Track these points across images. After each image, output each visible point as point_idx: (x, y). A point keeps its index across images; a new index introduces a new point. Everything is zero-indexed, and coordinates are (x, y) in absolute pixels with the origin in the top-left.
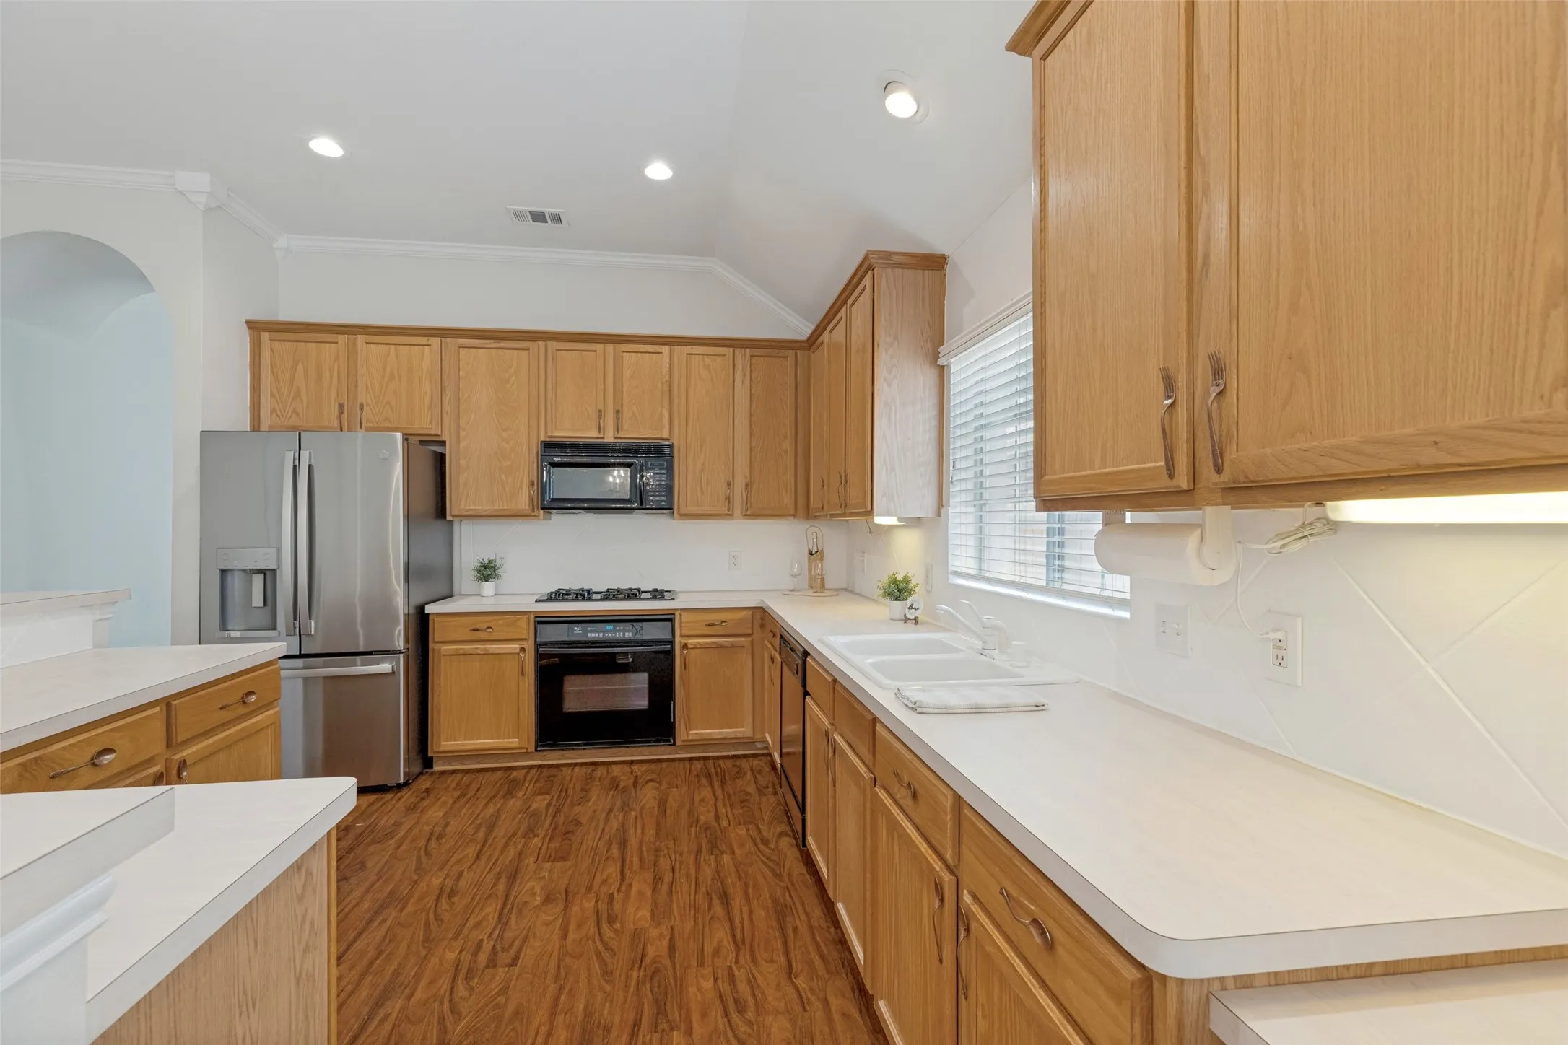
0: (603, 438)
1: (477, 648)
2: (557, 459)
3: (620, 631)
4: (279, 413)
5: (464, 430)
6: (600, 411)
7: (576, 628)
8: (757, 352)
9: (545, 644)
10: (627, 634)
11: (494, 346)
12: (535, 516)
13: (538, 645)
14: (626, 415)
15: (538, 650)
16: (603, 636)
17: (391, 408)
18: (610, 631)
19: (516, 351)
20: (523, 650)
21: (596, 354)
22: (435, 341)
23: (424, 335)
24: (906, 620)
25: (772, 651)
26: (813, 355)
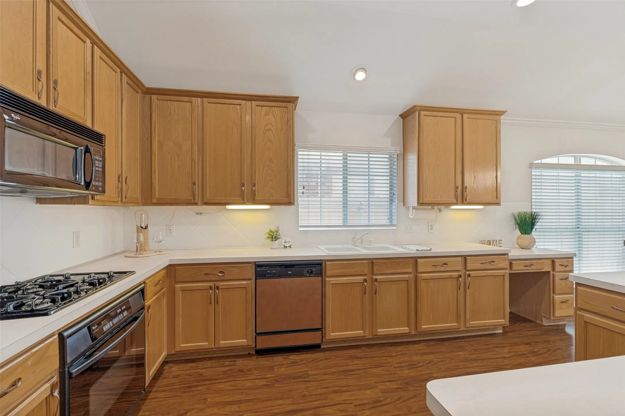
3: (120, 313)
6: (39, 72)
8: (130, 82)
10: (124, 314)
16: (113, 323)
24: (285, 247)
25: (212, 284)
26: (158, 100)
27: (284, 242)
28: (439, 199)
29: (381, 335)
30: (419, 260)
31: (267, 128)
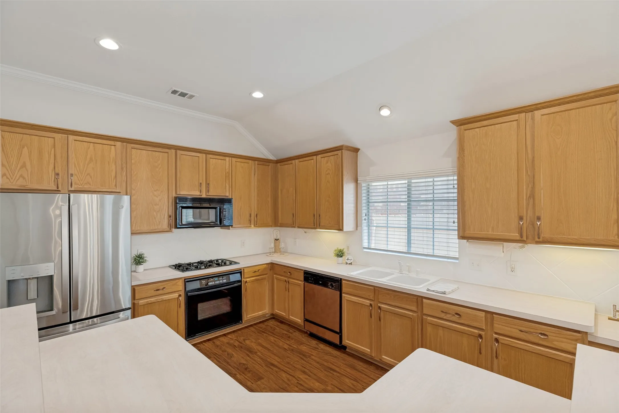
0: (201, 195)
1: (158, 299)
2: (184, 205)
3: (221, 280)
4: (9, 177)
5: (134, 190)
6: (201, 184)
7: (203, 282)
8: (261, 163)
9: (189, 291)
10: (224, 281)
11: (150, 149)
12: (171, 231)
13: (186, 292)
14: (211, 186)
15: (187, 294)
16: (215, 283)
17: (91, 177)
18: (216, 281)
19: (161, 153)
20: (180, 296)
21: (199, 158)
22: (118, 144)
23: (114, 140)
24: (347, 263)
25: (286, 279)
26: (280, 166)
27: (347, 259)
28: (490, 233)
29: (384, 362)
30: (424, 300)
31: (327, 173)
